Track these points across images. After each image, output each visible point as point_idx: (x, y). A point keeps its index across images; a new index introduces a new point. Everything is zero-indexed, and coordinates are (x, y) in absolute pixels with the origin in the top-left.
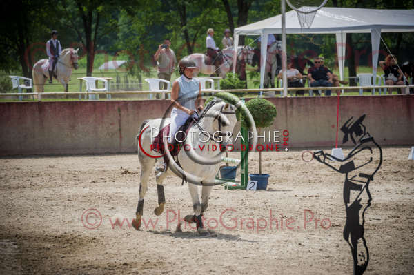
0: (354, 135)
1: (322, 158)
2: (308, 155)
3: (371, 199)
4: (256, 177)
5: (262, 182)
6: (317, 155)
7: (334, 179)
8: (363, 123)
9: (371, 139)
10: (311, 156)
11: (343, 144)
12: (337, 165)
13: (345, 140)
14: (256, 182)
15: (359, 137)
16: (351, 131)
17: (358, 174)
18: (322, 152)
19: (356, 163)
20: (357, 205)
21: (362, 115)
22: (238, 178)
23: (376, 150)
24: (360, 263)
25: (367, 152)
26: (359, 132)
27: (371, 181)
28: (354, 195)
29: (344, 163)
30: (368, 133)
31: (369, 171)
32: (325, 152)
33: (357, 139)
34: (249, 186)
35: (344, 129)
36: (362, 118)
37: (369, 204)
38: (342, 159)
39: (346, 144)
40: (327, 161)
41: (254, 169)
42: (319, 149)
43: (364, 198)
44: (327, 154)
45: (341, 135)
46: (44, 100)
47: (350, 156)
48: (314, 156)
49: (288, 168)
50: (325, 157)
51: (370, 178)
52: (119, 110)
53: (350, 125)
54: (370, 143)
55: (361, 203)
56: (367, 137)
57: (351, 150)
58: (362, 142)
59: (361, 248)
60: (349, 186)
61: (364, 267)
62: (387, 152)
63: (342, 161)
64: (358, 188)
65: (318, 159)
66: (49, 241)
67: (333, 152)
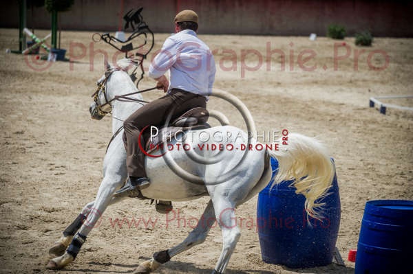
0: (133, 23)
1: (108, 39)
2: (97, 36)
3: (143, 73)
4: (55, 52)
5: (60, 55)
6: (104, 37)
8: (141, 13)
9: (146, 27)
10: (99, 37)
11: (125, 29)
12: (120, 45)
13: (127, 26)
14: (56, 55)
15: (137, 25)
16: (131, 20)
17: (135, 54)
18: (108, 35)
19: (135, 46)
20: (133, 77)
21: (140, 7)
26: (137, 21)
27: (144, 60)
28: (131, 69)
29: (125, 44)
30: (145, 23)
31: (144, 52)
32: (111, 35)
33: (136, 26)
34: (50, 58)
35: (126, 18)
36: (141, 10)
37: (142, 77)
38: (124, 41)
39: (127, 29)
40: (112, 42)
43: (139, 72)
44: (112, 37)
45: (124, 22)
47: (130, 39)
48: (102, 38)
50: (110, 39)
51: (144, 57)
53: (130, 15)
55: (136, 76)
56: (143, 25)
57: (131, 34)
58: (140, 28)
62: (158, 37)
63: (124, 43)
65: (105, 40)
67: (117, 35)
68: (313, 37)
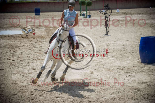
2: (98, 11)
4: (88, 16)
5: (90, 16)
7: (103, 16)
12: (104, 13)
13: (105, 8)
19: (107, 13)
20: (107, 20)
22: (85, 16)
23: (111, 10)
24: (107, 31)
25: (109, 11)
26: (108, 7)
28: (106, 19)
31: (109, 14)
32: (102, 11)
33: (107, 8)
34: (87, 17)
35: (105, 6)
36: (108, 4)
41: (88, 14)
42: (100, 10)
43: (108, 19)
45: (104, 7)
46: (50, 2)
47: (106, 11)
49: (95, 14)
51: (110, 15)
52: (63, 3)
53: (106, 6)
54: (109, 9)
59: (108, 28)
60: (106, 17)
61: (108, 32)
62: (113, 11)
64: (107, 17)
65: (100, 12)
66: (51, 28)
67: (103, 11)
68: (151, 8)
